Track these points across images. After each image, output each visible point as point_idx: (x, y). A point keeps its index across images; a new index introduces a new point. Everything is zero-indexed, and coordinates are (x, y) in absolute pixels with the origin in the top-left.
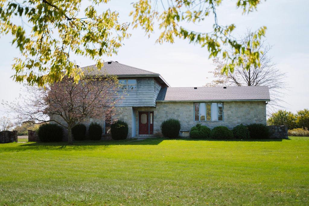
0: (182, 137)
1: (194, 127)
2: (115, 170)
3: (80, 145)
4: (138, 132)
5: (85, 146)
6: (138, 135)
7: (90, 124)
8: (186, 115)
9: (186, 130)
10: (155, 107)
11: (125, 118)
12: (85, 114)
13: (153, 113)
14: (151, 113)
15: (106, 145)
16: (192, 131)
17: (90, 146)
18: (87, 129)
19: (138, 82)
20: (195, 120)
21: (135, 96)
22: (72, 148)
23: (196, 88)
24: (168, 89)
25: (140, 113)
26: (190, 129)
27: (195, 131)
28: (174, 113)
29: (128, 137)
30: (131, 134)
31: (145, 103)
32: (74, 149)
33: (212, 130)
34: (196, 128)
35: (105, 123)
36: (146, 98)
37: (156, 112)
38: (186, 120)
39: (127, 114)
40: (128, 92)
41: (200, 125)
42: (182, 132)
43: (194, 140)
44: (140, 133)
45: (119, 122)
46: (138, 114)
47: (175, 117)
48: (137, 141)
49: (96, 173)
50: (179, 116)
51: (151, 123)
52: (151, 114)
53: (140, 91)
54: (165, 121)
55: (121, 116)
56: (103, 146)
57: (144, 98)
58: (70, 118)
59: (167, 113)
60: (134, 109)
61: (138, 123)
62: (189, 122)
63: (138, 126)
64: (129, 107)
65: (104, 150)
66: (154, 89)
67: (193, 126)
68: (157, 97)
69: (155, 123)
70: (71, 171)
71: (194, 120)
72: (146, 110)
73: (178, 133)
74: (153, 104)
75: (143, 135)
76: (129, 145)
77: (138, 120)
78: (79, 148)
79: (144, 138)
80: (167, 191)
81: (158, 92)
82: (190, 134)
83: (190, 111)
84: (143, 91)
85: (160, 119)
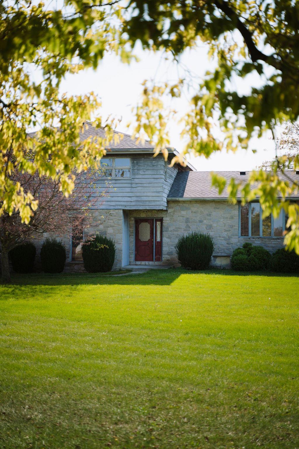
0: (217, 267)
1: (239, 248)
2: (90, 355)
3: (26, 284)
4: (133, 256)
5: (34, 287)
6: (134, 263)
7: (42, 243)
8: (225, 226)
9: (223, 254)
10: (166, 211)
11: (110, 231)
12: (34, 225)
13: (161, 220)
14: (157, 220)
15: (72, 285)
16: (235, 257)
17: (43, 287)
18: (38, 252)
19: (133, 163)
20: (242, 235)
21: (128, 190)
22: (10, 290)
23: (243, 173)
24: (191, 175)
25: (138, 222)
26: (231, 252)
27: (240, 256)
28: (201, 221)
29: (114, 267)
30: (121, 261)
31: (147, 203)
32: (13, 293)
33: (274, 254)
34: (242, 250)
35: (71, 243)
36: (149, 194)
37: (168, 219)
38: (225, 234)
39: (112, 224)
40: (114, 182)
41: (251, 245)
42: (216, 257)
43: (239, 275)
44: (136, 259)
45: (99, 239)
46: (133, 222)
47: (203, 230)
48: (131, 276)
49: (55, 361)
50: (210, 227)
51: (159, 239)
52: (158, 223)
53: (137, 181)
54: (185, 237)
55: (101, 227)
56: (68, 286)
57: (145, 194)
58: (5, 233)
59: (187, 221)
60: (127, 213)
61: (133, 239)
62: (230, 238)
63: (133, 245)
64: (117, 211)
65: (69, 296)
66: (163, 177)
67: (237, 247)
68: (170, 191)
69: (165, 240)
70: (8, 355)
71: (240, 234)
72: (150, 215)
73: (210, 260)
74: (162, 204)
75: (143, 263)
76: (116, 286)
77: (134, 234)
78: (24, 290)
79: (145, 269)
80: (186, 420)
81: (171, 181)
82: (232, 262)
83: (232, 218)
84: (144, 181)
85: (176, 233)
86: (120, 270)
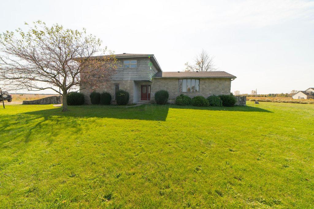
0: (170, 103)
1: (179, 96)
4: (140, 98)
8: (173, 88)
9: (172, 98)
10: (152, 82)
11: (128, 89)
13: (150, 86)
16: (177, 99)
19: (138, 62)
21: (136, 73)
23: (179, 72)
25: (142, 86)
26: (175, 97)
27: (180, 99)
28: (164, 86)
30: (133, 101)
31: (143, 78)
33: (193, 99)
35: (115, 93)
36: (144, 74)
37: (152, 85)
38: (173, 91)
39: (129, 86)
40: (130, 69)
41: (183, 95)
42: (169, 99)
44: (141, 100)
46: (140, 86)
47: (165, 89)
50: (168, 88)
51: (149, 93)
52: (149, 87)
53: (139, 69)
55: (125, 87)
57: (142, 74)
59: (159, 86)
60: (136, 82)
61: (140, 92)
62: (175, 92)
64: (131, 81)
67: (177, 96)
69: (151, 93)
71: (179, 91)
72: (146, 84)
73: (167, 100)
75: (144, 101)
82: (176, 101)
83: (176, 85)
84: (142, 69)
85: (155, 90)
86: (132, 104)
